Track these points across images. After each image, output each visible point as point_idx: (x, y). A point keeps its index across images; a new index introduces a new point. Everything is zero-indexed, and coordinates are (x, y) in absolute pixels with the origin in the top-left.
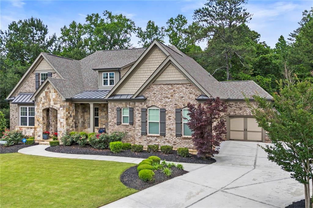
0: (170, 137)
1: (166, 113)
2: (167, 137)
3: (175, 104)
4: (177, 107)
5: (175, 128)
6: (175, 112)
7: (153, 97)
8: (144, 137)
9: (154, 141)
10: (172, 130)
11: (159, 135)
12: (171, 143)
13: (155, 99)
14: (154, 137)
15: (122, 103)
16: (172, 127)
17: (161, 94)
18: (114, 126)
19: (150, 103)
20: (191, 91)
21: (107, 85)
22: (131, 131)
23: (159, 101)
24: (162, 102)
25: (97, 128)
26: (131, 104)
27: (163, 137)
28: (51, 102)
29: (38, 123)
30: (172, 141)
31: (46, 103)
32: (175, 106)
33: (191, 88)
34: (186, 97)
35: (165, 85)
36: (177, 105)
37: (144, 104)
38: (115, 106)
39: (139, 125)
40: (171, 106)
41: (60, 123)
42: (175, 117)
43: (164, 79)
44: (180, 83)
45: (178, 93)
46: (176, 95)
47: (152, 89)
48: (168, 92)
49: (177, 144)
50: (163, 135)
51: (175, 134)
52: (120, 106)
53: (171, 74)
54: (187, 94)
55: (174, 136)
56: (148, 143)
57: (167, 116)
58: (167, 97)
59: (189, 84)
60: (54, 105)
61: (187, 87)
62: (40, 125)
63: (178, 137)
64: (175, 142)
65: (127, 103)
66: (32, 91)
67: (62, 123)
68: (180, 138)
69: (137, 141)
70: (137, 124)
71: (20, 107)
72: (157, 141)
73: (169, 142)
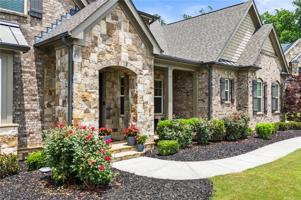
1: (267, 87)
2: (268, 114)
4: (272, 81)
5: (271, 103)
6: (271, 86)
8: (254, 117)
10: (270, 106)
11: (262, 112)
14: (260, 115)
15: (225, 72)
17: (264, 66)
18: (218, 106)
19: (258, 75)
20: (278, 65)
23: (263, 73)
24: (265, 75)
26: (232, 74)
27: (265, 114)
28: (122, 53)
30: (270, 118)
31: (109, 52)
34: (276, 71)
35: (266, 55)
36: (272, 78)
37: (254, 75)
40: (269, 79)
41: (144, 104)
42: (271, 91)
44: (273, 56)
46: (272, 67)
48: (268, 64)
49: (272, 120)
51: (271, 110)
53: (267, 44)
54: (276, 68)
56: (257, 123)
57: (268, 91)
58: (267, 69)
60: (130, 62)
61: (276, 61)
62: (92, 111)
63: (272, 114)
65: (229, 72)
70: (249, 100)
72: (262, 120)
73: (268, 120)
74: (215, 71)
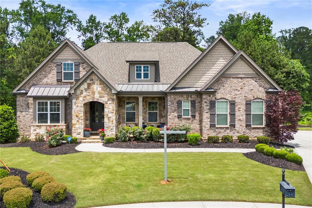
0: (240, 128)
1: (236, 105)
2: (237, 128)
3: (245, 97)
4: (246, 99)
5: (245, 119)
6: (245, 104)
7: (222, 90)
8: (213, 129)
9: (223, 132)
10: (242, 121)
11: (228, 126)
12: (241, 133)
13: (225, 92)
14: (223, 128)
15: (183, 96)
16: (241, 118)
17: (230, 87)
18: (174, 119)
19: (218, 96)
20: (261, 84)
21: (141, 78)
22: (193, 123)
23: (228, 93)
24: (232, 95)
25: (134, 123)
26: (193, 97)
27: (233, 128)
28: (95, 95)
29: (77, 119)
30: (241, 131)
31: (88, 96)
32: (245, 98)
33: (260, 81)
34: (255, 90)
35: (235, 78)
36: (246, 97)
37: (213, 97)
38: (175, 99)
39: (207, 117)
40: (240, 98)
41: (108, 118)
42: (245, 108)
43: (233, 73)
44: (250, 77)
45: (248, 86)
46: (246, 87)
47: (221, 81)
48: (238, 85)
49: (247, 133)
50: (233, 126)
51: (244, 125)
52: (181, 99)
53: (240, 67)
54: (256, 87)
55: (244, 126)
56: (216, 134)
57: (237, 108)
58: (237, 90)
59: (259, 78)
60: (100, 98)
61: (257, 80)
62: (80, 121)
63: (248, 128)
64: (245, 132)
65: (189, 95)
66: (51, 83)
67: (110, 117)
68: (249, 128)
69: (205, 133)
70: (205, 116)
71: (37, 101)
72: (227, 132)
73: (238, 132)
74: (170, 96)
